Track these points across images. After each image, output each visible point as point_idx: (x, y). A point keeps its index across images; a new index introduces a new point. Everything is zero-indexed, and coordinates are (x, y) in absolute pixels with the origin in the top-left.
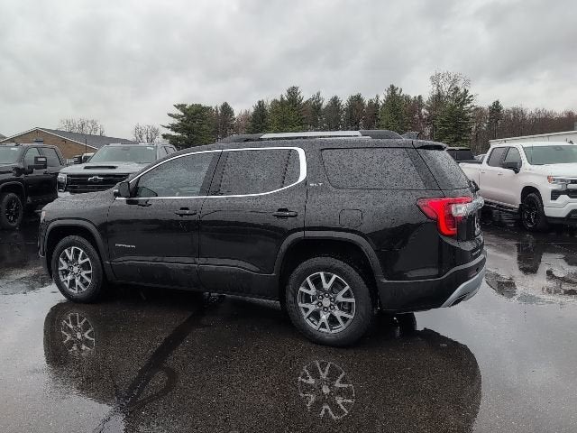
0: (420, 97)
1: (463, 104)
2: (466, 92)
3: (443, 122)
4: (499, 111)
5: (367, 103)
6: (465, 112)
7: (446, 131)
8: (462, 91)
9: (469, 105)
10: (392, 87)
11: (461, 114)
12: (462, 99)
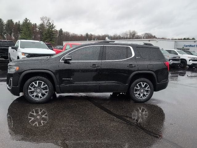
0: (36, 24)
1: (52, 28)
2: (53, 24)
3: (46, 34)
4: (62, 32)
5: (15, 23)
6: (53, 31)
7: (47, 37)
8: (52, 24)
9: (54, 29)
10: (26, 19)
11: (52, 32)
12: (52, 27)
